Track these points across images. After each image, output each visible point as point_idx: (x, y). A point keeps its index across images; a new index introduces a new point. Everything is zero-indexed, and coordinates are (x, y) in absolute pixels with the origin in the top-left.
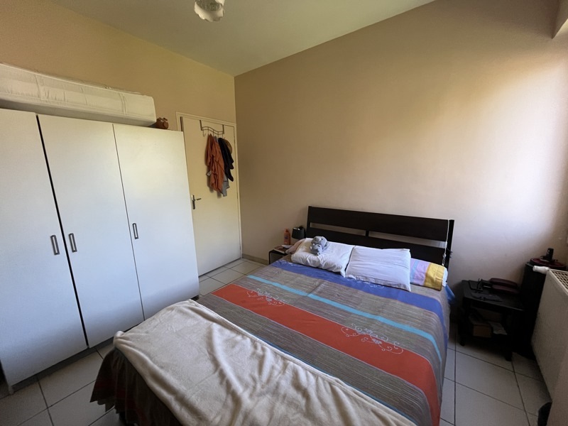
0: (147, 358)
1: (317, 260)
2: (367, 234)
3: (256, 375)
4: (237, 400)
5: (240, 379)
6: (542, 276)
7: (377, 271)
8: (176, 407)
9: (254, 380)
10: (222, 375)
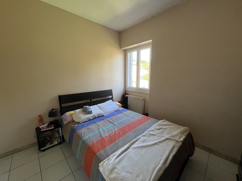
0: (158, 168)
1: (93, 115)
2: (91, 100)
3: (157, 136)
4: (167, 139)
5: (159, 139)
6: (127, 97)
7: (111, 108)
8: (174, 153)
9: (159, 136)
10: (160, 142)
